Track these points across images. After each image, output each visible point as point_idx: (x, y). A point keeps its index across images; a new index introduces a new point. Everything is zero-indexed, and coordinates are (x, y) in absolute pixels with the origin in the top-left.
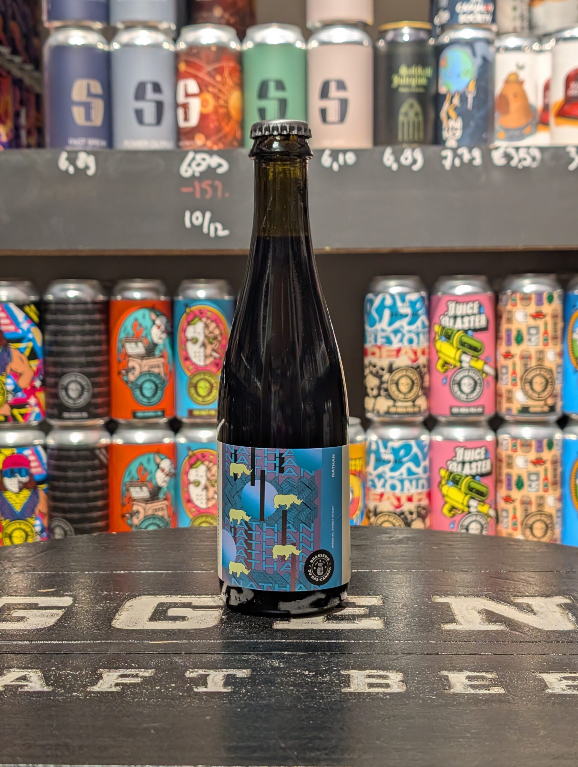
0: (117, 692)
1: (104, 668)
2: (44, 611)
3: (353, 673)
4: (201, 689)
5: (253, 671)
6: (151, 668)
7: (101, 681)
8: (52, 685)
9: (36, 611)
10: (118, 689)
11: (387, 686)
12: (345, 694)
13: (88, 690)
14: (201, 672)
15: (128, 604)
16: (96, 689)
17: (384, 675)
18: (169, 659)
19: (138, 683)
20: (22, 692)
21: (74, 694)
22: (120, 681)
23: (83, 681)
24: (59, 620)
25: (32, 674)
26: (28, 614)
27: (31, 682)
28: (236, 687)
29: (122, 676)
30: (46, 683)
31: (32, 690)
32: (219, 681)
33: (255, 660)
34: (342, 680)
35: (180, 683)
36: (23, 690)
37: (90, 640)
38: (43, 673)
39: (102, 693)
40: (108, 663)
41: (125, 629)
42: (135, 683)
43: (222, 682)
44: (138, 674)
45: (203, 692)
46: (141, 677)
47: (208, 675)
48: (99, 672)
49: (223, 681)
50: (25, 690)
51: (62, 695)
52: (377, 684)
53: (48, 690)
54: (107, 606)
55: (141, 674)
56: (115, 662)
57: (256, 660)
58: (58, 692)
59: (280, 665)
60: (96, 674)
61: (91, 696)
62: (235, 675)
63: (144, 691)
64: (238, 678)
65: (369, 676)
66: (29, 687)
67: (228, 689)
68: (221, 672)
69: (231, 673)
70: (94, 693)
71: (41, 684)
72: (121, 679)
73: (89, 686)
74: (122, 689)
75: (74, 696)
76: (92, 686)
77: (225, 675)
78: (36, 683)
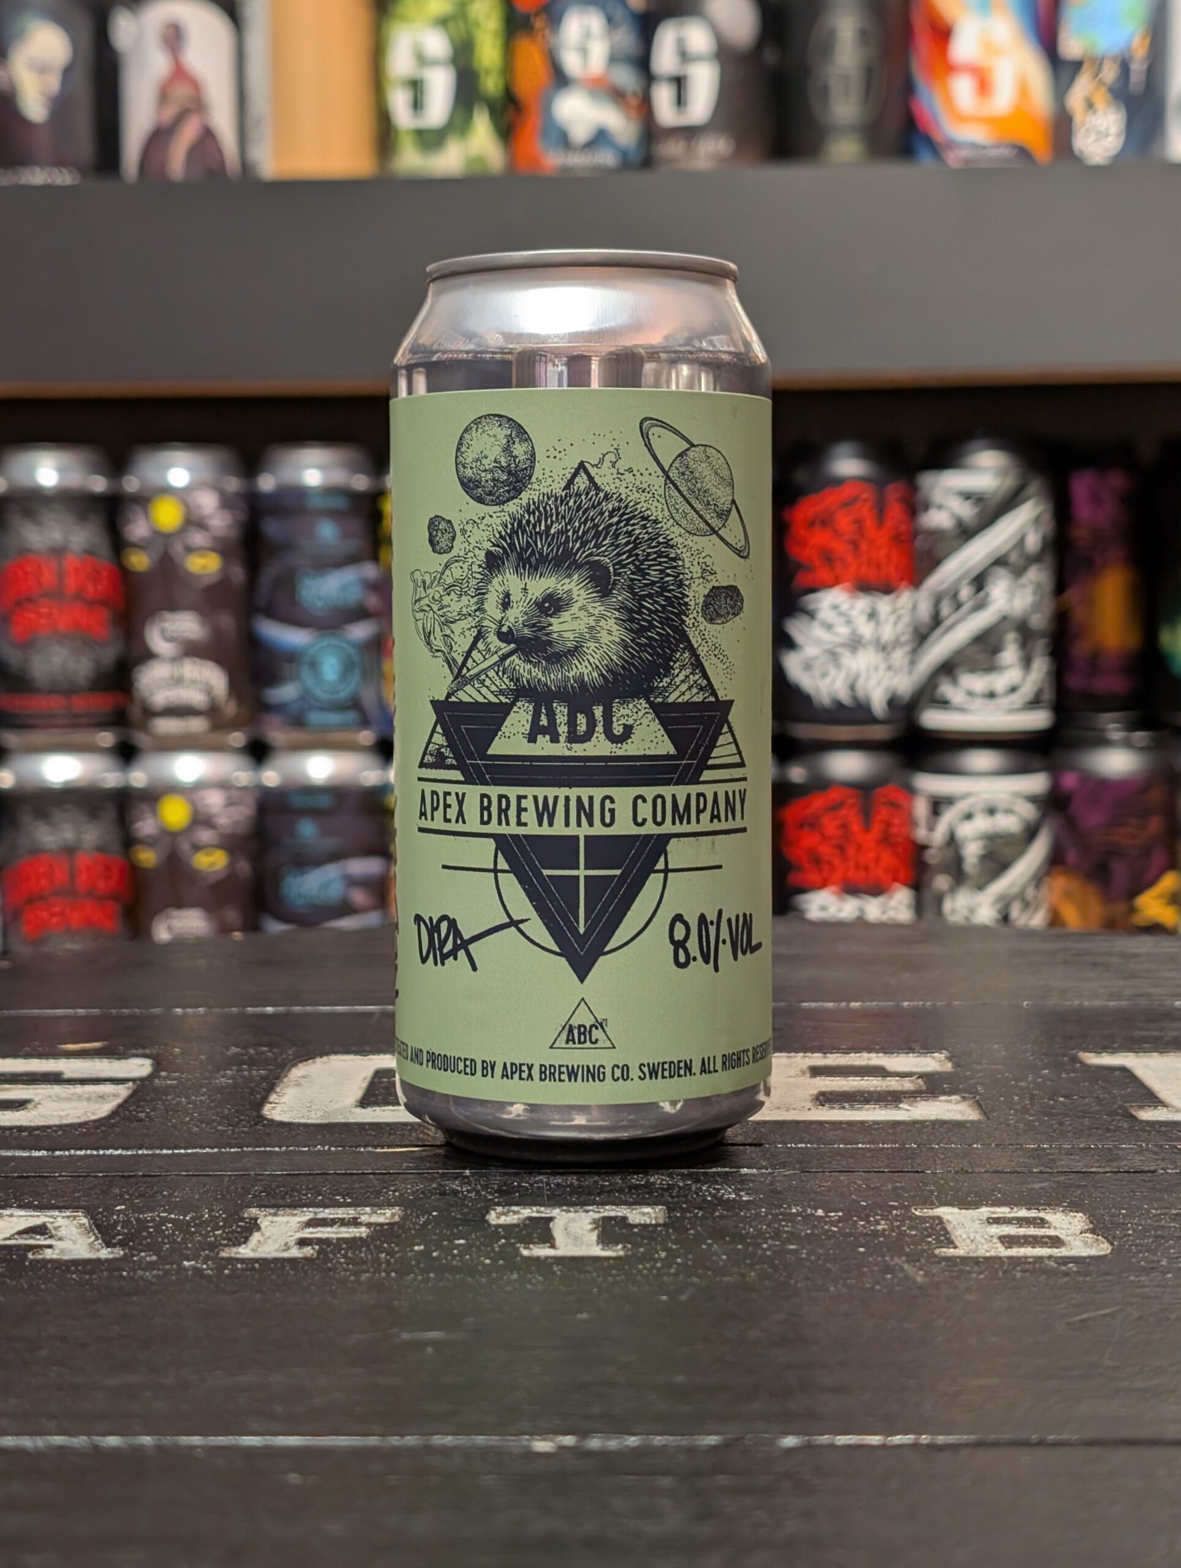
0: (306, 1259)
1: (260, 1206)
2: (79, 1089)
3: (947, 1213)
4: (542, 1251)
5: (670, 1209)
6: (390, 1205)
7: (256, 1237)
8: (122, 1244)
9: (57, 1089)
10: (308, 1251)
11: (1056, 1242)
12: (948, 1259)
13: (223, 1254)
14: (527, 1212)
15: (297, 1072)
16: (245, 1251)
17: (1035, 1219)
18: (434, 1186)
19: (361, 1238)
20: (38, 1261)
21: (186, 1263)
22: (309, 1233)
23: (206, 1236)
24: (120, 1106)
25: (60, 1221)
26: (36, 1095)
27: (60, 1239)
28: (635, 1245)
29: (312, 1223)
30: (104, 1241)
31: (66, 1258)
32: (584, 1232)
33: (668, 1185)
34: (926, 1229)
35: (476, 1236)
36: (40, 1257)
37: (212, 1148)
38: (92, 1219)
39: (264, 1262)
40: (269, 1194)
41: (299, 1125)
42: (354, 1239)
43: (594, 1236)
44: (356, 1218)
45: (547, 1258)
46: (368, 1225)
47: (551, 1219)
48: (246, 1215)
49: (596, 1233)
50: (48, 1257)
51: (151, 1266)
52: (1025, 1237)
53: (111, 1256)
54: (243, 1077)
55: (364, 1219)
56: (286, 1193)
57: (670, 1188)
58: (140, 1261)
59: (741, 1197)
60: (243, 1219)
61: (233, 1270)
62: (624, 1219)
63: (383, 1255)
64: (635, 1226)
65: (997, 1221)
66: (57, 1251)
67: (617, 1251)
68: (583, 1214)
69: (613, 1214)
70: (243, 1261)
71: (91, 1245)
72: (311, 1230)
73: (226, 1246)
74: (319, 1252)
75: (185, 1269)
76: (234, 1245)
77: (595, 1221)
78: (74, 1242)
